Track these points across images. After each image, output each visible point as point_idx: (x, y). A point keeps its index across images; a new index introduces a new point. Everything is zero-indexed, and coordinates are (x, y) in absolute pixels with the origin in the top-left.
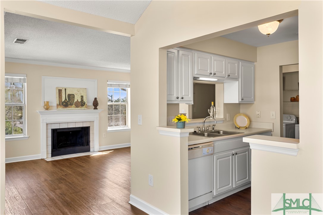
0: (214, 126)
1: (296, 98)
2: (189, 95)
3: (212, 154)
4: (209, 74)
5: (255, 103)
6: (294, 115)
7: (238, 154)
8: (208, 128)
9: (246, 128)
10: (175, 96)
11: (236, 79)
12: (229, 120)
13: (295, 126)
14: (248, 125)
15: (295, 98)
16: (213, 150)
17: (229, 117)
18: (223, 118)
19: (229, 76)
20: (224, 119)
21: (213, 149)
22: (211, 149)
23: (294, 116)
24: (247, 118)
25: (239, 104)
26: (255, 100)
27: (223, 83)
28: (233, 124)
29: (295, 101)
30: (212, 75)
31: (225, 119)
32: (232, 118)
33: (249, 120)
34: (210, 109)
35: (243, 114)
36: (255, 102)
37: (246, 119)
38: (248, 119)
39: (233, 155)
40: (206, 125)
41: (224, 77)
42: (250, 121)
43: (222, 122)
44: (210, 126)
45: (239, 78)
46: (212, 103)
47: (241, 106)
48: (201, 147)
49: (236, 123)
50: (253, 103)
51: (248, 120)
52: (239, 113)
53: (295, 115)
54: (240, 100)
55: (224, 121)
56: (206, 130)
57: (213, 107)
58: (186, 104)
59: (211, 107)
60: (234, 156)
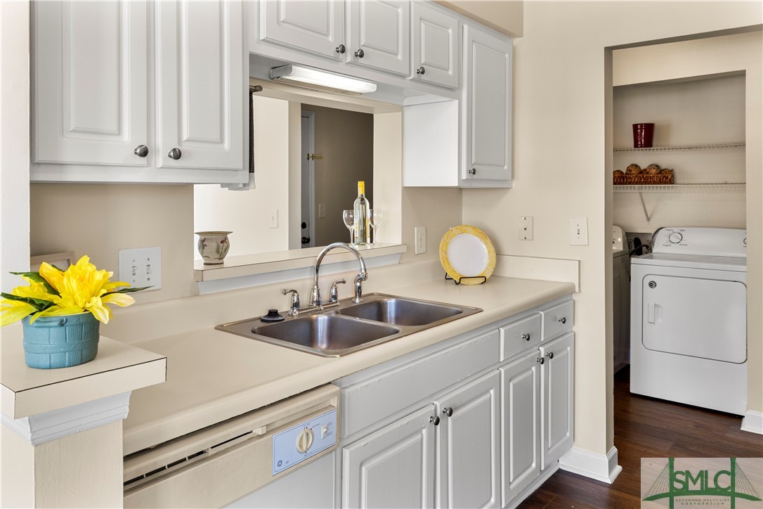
0: (360, 280)
1: (625, 172)
2: (222, 141)
3: (329, 451)
4: (331, 52)
5: (513, 186)
6: (620, 227)
7: (458, 408)
8: (334, 291)
9: (482, 280)
10: (130, 138)
11: (450, 90)
12: (423, 250)
13: (630, 264)
14: (492, 270)
15: (622, 173)
16: (334, 428)
17: (424, 240)
18: (400, 243)
19: (423, 73)
20: (404, 249)
21: (335, 425)
22: (322, 426)
23: (620, 229)
24: (489, 241)
25: (459, 190)
26: (513, 177)
27: (401, 109)
28: (438, 267)
29: (623, 184)
30: (349, 57)
31: (408, 249)
32: (434, 243)
33: (492, 249)
34: (351, 208)
35: (474, 228)
36: (514, 184)
37: (485, 250)
38: (490, 244)
39: (437, 423)
40: (327, 277)
41: (402, 76)
42: (499, 253)
43: (398, 262)
44: (344, 282)
45: (460, 87)
46: (361, 186)
47: (466, 198)
48: (259, 431)
49: (449, 264)
50: (508, 188)
51: (489, 252)
52: (459, 223)
53: (622, 228)
54: (464, 176)
55: (404, 253)
56: (325, 297)
57: (362, 199)
58: (223, 185)
59: (357, 203)
60: (438, 426)
